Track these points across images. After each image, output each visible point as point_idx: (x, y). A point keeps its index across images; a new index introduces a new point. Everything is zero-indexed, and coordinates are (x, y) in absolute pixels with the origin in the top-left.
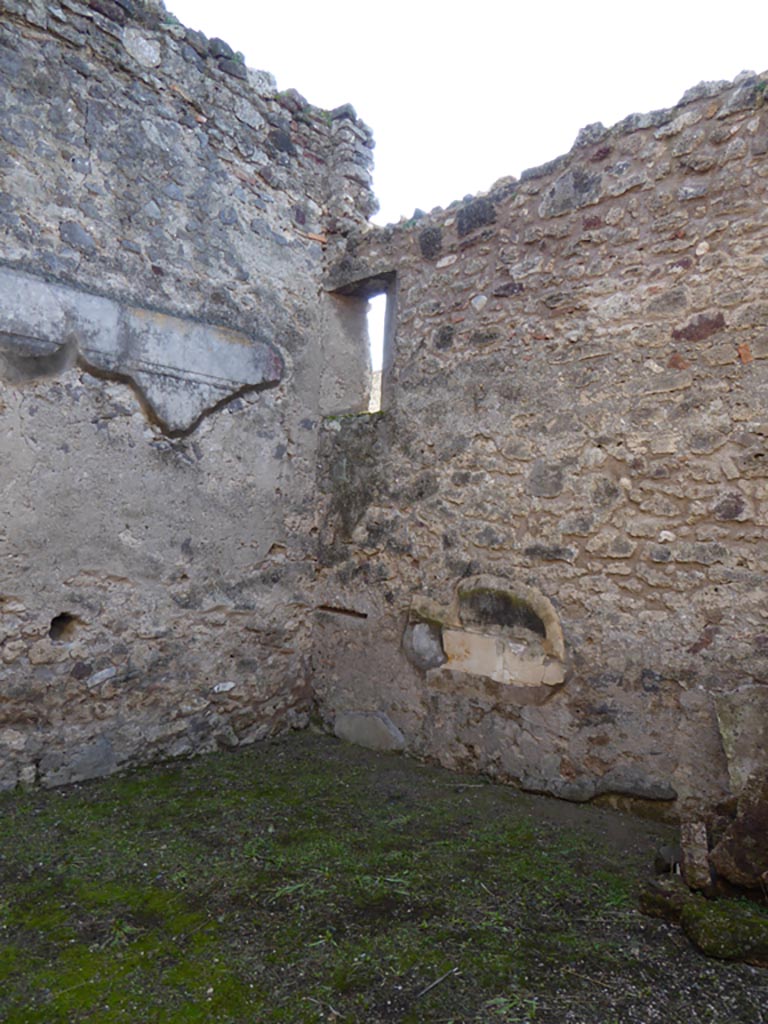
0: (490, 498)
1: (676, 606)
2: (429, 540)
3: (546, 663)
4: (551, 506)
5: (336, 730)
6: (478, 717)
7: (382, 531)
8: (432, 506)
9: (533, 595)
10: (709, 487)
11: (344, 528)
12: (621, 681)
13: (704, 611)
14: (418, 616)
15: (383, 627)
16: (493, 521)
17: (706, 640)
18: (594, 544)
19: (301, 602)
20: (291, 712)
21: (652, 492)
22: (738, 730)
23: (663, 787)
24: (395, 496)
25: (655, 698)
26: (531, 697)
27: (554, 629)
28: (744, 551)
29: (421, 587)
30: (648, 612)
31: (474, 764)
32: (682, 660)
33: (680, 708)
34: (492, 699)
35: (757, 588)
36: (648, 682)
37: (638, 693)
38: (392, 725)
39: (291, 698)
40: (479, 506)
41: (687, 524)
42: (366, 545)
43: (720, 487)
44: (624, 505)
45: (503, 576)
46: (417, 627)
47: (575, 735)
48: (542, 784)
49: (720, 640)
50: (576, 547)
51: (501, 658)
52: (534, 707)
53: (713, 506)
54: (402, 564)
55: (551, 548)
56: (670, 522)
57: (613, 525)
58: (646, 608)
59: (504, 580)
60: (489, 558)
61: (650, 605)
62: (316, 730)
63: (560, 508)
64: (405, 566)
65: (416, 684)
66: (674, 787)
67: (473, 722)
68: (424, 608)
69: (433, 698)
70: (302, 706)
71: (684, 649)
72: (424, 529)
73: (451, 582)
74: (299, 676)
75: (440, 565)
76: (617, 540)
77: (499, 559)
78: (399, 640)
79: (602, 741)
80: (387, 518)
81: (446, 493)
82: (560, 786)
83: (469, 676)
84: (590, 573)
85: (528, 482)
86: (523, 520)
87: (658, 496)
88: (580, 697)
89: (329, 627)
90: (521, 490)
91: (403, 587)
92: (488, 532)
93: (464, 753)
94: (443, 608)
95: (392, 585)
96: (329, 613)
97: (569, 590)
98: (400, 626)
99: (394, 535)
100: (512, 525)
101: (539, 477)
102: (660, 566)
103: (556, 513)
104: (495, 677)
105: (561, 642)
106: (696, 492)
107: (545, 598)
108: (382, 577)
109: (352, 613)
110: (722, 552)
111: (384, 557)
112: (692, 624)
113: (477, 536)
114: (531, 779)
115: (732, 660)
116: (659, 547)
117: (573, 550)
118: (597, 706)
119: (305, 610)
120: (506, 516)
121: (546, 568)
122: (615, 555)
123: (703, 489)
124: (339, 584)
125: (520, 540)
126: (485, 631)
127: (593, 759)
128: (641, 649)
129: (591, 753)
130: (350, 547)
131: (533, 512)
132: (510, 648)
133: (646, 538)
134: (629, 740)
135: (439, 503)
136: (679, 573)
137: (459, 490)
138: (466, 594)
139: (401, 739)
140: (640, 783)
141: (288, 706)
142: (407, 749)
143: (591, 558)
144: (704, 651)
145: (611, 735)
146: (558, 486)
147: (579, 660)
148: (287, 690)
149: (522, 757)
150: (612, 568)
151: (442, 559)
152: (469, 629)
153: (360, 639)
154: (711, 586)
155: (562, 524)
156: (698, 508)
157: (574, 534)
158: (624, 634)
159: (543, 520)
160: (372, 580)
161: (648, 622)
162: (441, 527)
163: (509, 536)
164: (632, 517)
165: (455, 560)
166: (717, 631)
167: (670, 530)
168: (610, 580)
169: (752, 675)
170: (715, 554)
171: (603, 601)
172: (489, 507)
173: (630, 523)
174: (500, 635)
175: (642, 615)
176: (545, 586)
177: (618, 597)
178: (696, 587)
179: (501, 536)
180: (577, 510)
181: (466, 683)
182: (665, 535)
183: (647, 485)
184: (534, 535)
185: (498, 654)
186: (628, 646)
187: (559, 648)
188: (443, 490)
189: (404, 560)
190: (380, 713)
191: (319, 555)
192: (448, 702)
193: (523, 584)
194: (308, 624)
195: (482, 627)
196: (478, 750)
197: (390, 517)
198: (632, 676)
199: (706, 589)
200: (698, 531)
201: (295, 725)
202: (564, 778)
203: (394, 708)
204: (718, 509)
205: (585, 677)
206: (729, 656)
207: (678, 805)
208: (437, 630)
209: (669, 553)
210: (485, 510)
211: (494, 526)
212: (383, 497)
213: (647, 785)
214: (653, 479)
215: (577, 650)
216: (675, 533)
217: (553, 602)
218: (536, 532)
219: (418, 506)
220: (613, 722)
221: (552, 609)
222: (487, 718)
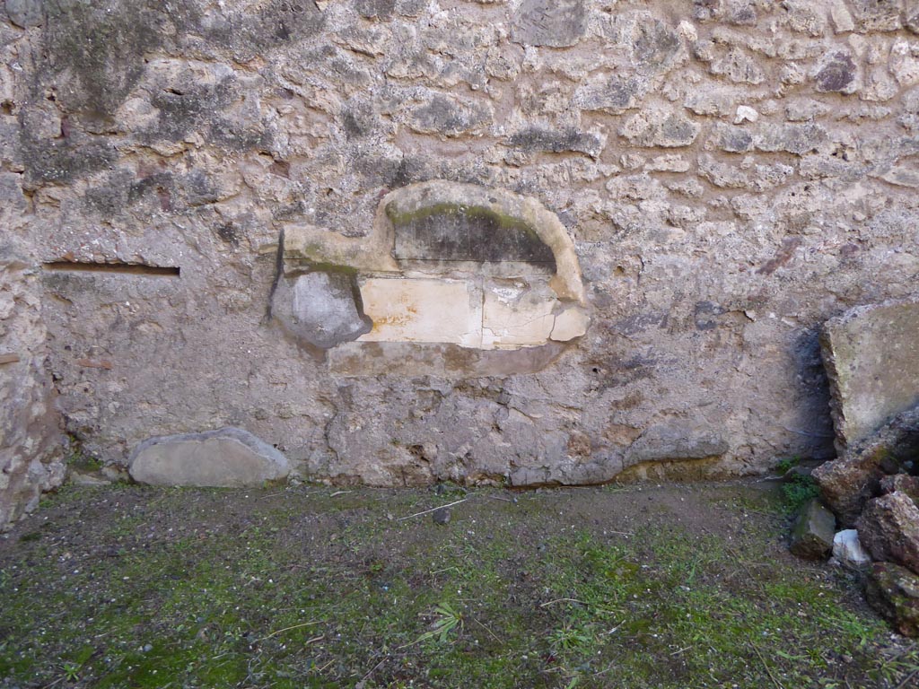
0: (442, 45)
1: (751, 213)
2: (309, 123)
3: (556, 311)
4: (562, 62)
5: (137, 472)
6: (429, 404)
7: (195, 107)
8: (312, 57)
9: (532, 211)
10: (812, 43)
11: (90, 102)
12: (665, 321)
13: (788, 218)
14: (303, 261)
15: (219, 287)
16: (449, 88)
17: (785, 254)
18: (634, 126)
19: (11, 259)
20: (36, 466)
21: (729, 46)
22: (856, 363)
23: (713, 441)
24: (219, 36)
25: (711, 337)
26: (527, 362)
27: (567, 259)
28: (845, 135)
29: (300, 209)
30: (711, 224)
31: (425, 470)
32: (752, 284)
33: (743, 346)
34: (456, 375)
35: (857, 184)
36: (703, 318)
37: (689, 334)
38: (261, 444)
39: (29, 442)
40: (419, 59)
41: (775, 97)
42: (158, 136)
43: (827, 42)
44: (684, 65)
45: (473, 181)
46: (302, 281)
47: (593, 401)
48: (543, 473)
49: (801, 253)
50: (602, 131)
51: (478, 312)
52: (529, 375)
53: (817, 69)
54: (252, 169)
55: (561, 133)
56: (754, 93)
57: (665, 97)
58: (707, 218)
59: (475, 189)
60: (440, 153)
61: (712, 214)
62: (89, 480)
63: (580, 67)
64: (260, 173)
65: (303, 373)
66: (726, 439)
67: (419, 413)
68: (313, 247)
69: (341, 390)
70: (50, 449)
71: (753, 269)
72: (296, 102)
73: (368, 197)
74: (35, 400)
75: (341, 167)
76: (671, 120)
77: (461, 153)
78: (261, 307)
79: (631, 403)
80: (203, 81)
81: (344, 33)
82: (568, 469)
83: (414, 346)
84: (625, 171)
85: (517, 19)
86: (508, 87)
87: (739, 52)
88: (601, 351)
89: (84, 300)
90: (504, 33)
91: (258, 212)
92: (439, 107)
93: (406, 457)
94: (355, 242)
95: (231, 211)
96: (77, 273)
97: (590, 199)
98: (262, 283)
99: (225, 115)
100: (489, 96)
101: (539, 10)
102: (732, 159)
103: (573, 74)
104: (466, 342)
105: (577, 277)
106: (793, 49)
107: (550, 213)
108: (204, 196)
109: (144, 268)
110: (821, 136)
111: (205, 159)
112: (769, 237)
113: (415, 115)
114: (523, 471)
115: (815, 276)
116: (734, 130)
117: (598, 135)
118: (626, 359)
119: (21, 274)
120: (475, 78)
121: (552, 166)
122: (668, 143)
123: (804, 44)
124: (96, 216)
125: (503, 121)
126: (446, 274)
127: (616, 427)
128: (696, 276)
129: (616, 420)
130: (113, 141)
131: (528, 72)
132: (496, 296)
133: (717, 116)
134: (672, 394)
135: (328, 51)
136: (761, 168)
137: (373, 29)
138: (406, 215)
139: (282, 460)
140: (684, 444)
141: (28, 460)
142: (295, 473)
143: (628, 148)
144: (780, 270)
145: (646, 393)
146: (575, 28)
147: (602, 300)
148: (20, 432)
149: (508, 445)
150: (661, 163)
151: (343, 159)
152: (414, 273)
153: (166, 314)
154: (802, 184)
155: (581, 94)
156: (795, 73)
157: (601, 112)
158: (672, 257)
159: (546, 86)
160: (180, 202)
161: (709, 238)
162: (336, 99)
163: (482, 115)
164: (695, 84)
165: (372, 157)
166: (800, 243)
167: (751, 105)
168: (656, 181)
169: (836, 294)
170: (812, 139)
171: (646, 213)
172: (440, 63)
173: (692, 93)
174: (476, 277)
175: (700, 229)
176: (549, 194)
177: (667, 206)
178: (781, 186)
179: (465, 115)
180: (608, 70)
181: (408, 358)
182: (746, 112)
183: (724, 34)
184: (527, 114)
185: (473, 307)
186: (677, 273)
187: (576, 287)
188: (338, 27)
189: (257, 163)
190: (233, 430)
191: (28, 164)
192: (373, 392)
193: (509, 194)
194: (32, 299)
195: (441, 267)
196: (430, 450)
197: (211, 79)
198: (682, 312)
199: (793, 188)
200: (790, 106)
201: (47, 486)
202: (573, 459)
203: (260, 416)
204: (821, 76)
205: (611, 322)
206: (810, 272)
207: (727, 458)
208: (347, 281)
209: (750, 139)
210: (431, 67)
211: (450, 97)
212: (189, 37)
213: (693, 444)
214: (732, 25)
215: (600, 286)
216: (759, 111)
217: (564, 218)
218: (533, 106)
219: (280, 58)
220: (650, 376)
221: (561, 230)
222: (447, 403)
